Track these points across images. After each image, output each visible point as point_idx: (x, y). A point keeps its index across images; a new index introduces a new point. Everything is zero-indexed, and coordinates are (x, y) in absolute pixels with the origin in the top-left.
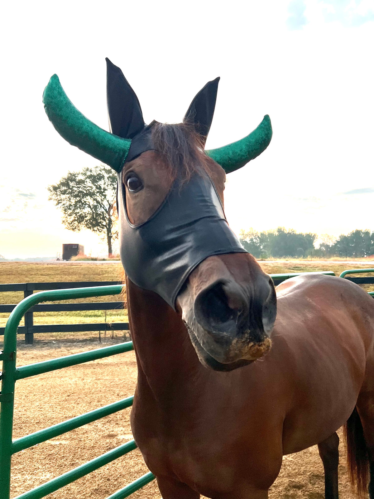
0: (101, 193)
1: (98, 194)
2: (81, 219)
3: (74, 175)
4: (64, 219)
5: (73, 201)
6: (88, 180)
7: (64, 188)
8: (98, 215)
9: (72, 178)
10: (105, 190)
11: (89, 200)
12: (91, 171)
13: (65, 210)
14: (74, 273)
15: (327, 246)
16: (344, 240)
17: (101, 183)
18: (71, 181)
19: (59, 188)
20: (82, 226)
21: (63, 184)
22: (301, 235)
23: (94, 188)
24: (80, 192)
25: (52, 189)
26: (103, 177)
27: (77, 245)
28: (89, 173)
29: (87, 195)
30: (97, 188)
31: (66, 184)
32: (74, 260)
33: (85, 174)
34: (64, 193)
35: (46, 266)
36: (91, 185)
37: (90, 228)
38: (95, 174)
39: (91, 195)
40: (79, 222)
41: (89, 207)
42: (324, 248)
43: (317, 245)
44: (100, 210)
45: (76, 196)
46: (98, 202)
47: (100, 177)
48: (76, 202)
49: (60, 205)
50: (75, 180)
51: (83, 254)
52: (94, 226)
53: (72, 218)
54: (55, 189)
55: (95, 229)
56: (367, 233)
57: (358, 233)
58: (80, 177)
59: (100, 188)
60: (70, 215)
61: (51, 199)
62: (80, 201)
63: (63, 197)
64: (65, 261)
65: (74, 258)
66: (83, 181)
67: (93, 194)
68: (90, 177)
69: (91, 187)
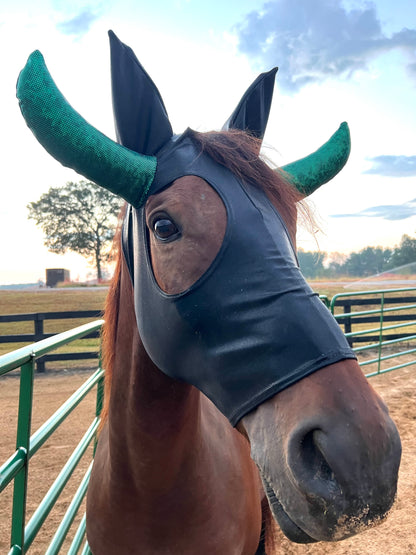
0: (88, 210)
1: (84, 212)
2: (65, 239)
3: (57, 190)
4: (46, 241)
5: (56, 219)
6: (72, 196)
7: (45, 206)
8: (85, 235)
9: (54, 194)
10: (92, 206)
11: (73, 218)
12: (76, 186)
13: (47, 230)
15: (337, 266)
16: (355, 258)
17: (87, 199)
18: (54, 197)
19: (39, 204)
20: (68, 249)
21: (44, 201)
22: (309, 253)
23: (80, 204)
24: (64, 209)
25: (31, 206)
26: (90, 192)
27: (63, 270)
28: (73, 189)
29: (70, 213)
30: (83, 205)
31: (46, 200)
32: (60, 287)
33: (69, 190)
34: (45, 210)
36: (76, 201)
37: (75, 250)
38: (81, 189)
39: (77, 212)
40: (64, 244)
41: (75, 226)
42: (334, 268)
43: (326, 264)
44: (87, 230)
45: (58, 214)
46: (85, 221)
47: (87, 193)
48: (60, 221)
49: (41, 224)
50: (58, 196)
51: (68, 280)
52: (80, 247)
53: (56, 240)
54: (35, 206)
55: (82, 251)
56: (379, 251)
57: (370, 250)
58: (64, 193)
59: (86, 205)
60: (53, 236)
61: (30, 218)
62: (64, 220)
63: (44, 215)
64: (49, 289)
65: (60, 284)
66: (67, 198)
67: (79, 211)
68: (75, 192)
69: (76, 204)
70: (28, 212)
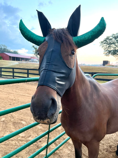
3: (109, 37)
4: (104, 52)
5: (108, 46)
6: (113, 38)
7: (105, 42)
8: (116, 50)
11: (113, 45)
13: (105, 49)
14: (105, 70)
18: (107, 39)
19: (103, 42)
20: (110, 55)
21: (104, 41)
23: (115, 41)
24: (110, 43)
25: (101, 42)
27: (108, 61)
28: (114, 36)
29: (112, 43)
30: (116, 41)
31: (106, 40)
32: (106, 66)
33: (112, 36)
34: (105, 43)
35: (97, 68)
36: (114, 40)
37: (112, 55)
38: (116, 36)
40: (109, 53)
41: (113, 48)
45: (108, 44)
46: (116, 46)
48: (109, 46)
49: (103, 48)
50: (109, 39)
51: (109, 64)
52: (114, 54)
53: (107, 52)
54: (102, 42)
55: (114, 55)
58: (111, 38)
60: (106, 51)
61: (100, 46)
62: (110, 46)
63: (104, 45)
64: (103, 66)
65: (106, 65)
66: (111, 39)
67: (115, 43)
69: (114, 41)
70: (100, 44)
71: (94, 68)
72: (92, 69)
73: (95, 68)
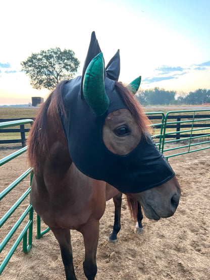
0: (52, 66)
1: (50, 67)
2: (41, 82)
3: (36, 55)
4: (31, 82)
5: (36, 71)
6: (44, 58)
7: (30, 63)
8: (51, 80)
9: (34, 57)
10: (54, 64)
11: (45, 70)
12: (45, 53)
13: (32, 77)
15: (182, 98)
16: (192, 94)
17: (52, 60)
18: (34, 59)
19: (27, 63)
20: (42, 86)
21: (29, 61)
22: (168, 92)
23: (48, 63)
24: (40, 66)
25: (23, 63)
26: (53, 57)
27: (40, 98)
28: (44, 54)
29: (44, 67)
31: (31, 61)
32: (39, 106)
33: (42, 55)
34: (30, 66)
35: (25, 110)
36: (45, 61)
37: (46, 87)
38: (48, 55)
40: (40, 84)
41: (45, 75)
42: (180, 100)
43: (176, 97)
44: (52, 77)
45: (37, 68)
46: (50, 72)
47: (51, 57)
48: (38, 72)
49: (29, 73)
50: (36, 58)
52: (49, 86)
53: (36, 82)
54: (25, 63)
55: (50, 88)
56: (205, 91)
57: (200, 90)
58: (40, 57)
59: (51, 63)
60: (35, 80)
61: (22, 70)
62: (40, 71)
63: (30, 68)
64: (34, 107)
66: (41, 59)
67: (47, 67)
68: (45, 56)
69: (46, 63)
71: (19, 110)
72: (16, 112)
73: (22, 110)
